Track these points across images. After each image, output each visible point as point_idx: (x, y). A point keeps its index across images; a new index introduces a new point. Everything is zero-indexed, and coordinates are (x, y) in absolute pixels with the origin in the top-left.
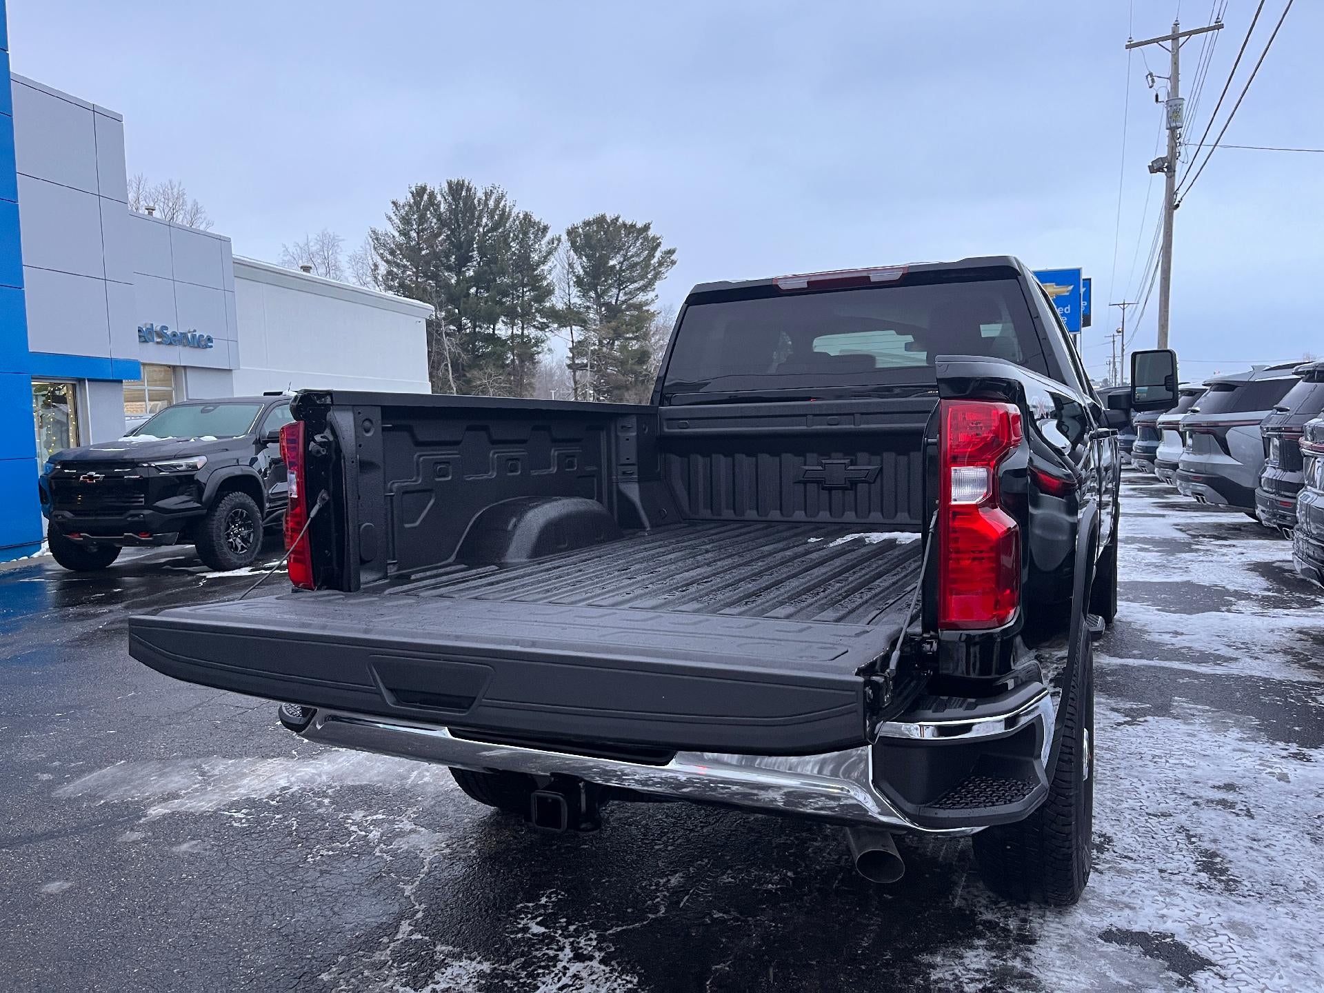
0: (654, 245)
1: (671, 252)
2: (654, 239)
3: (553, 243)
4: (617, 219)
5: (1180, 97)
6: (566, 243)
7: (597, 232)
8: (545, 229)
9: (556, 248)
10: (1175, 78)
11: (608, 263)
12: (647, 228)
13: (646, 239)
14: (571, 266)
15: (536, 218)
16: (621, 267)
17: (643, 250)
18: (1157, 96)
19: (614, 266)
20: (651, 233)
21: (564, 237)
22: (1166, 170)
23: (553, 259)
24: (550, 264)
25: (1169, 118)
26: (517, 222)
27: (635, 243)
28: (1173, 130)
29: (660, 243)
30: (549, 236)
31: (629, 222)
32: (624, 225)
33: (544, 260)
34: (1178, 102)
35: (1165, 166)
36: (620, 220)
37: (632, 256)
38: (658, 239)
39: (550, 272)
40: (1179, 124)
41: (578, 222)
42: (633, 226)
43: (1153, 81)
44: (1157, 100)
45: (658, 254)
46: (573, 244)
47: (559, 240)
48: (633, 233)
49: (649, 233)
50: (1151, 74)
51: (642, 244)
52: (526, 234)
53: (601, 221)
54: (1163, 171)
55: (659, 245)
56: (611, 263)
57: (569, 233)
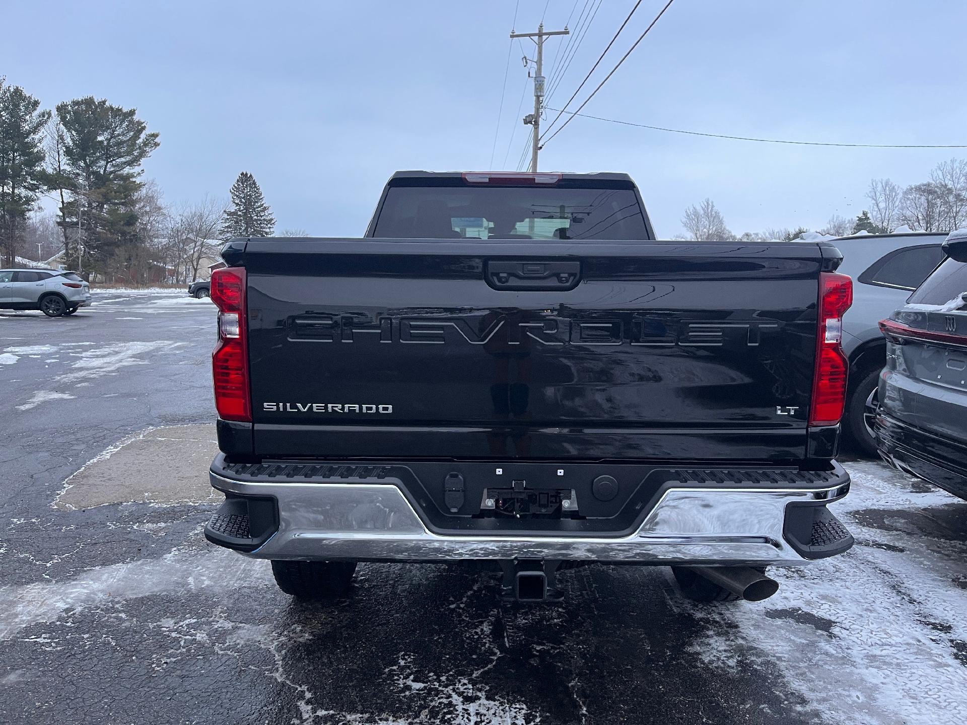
0: (139, 128)
1: (155, 136)
2: (139, 123)
3: (44, 116)
4: (104, 102)
5: (542, 76)
6: (55, 118)
7: (86, 111)
8: (36, 103)
9: (46, 121)
10: (539, 62)
11: (96, 138)
12: (132, 113)
13: (131, 122)
14: (61, 137)
15: (26, 93)
16: (108, 143)
17: (129, 131)
18: (529, 73)
19: (102, 142)
20: (136, 118)
21: (54, 112)
22: (533, 123)
23: (43, 130)
24: (40, 134)
25: (536, 89)
26: (8, 94)
27: (121, 124)
28: (538, 97)
29: (145, 127)
30: (39, 110)
31: (115, 106)
32: (111, 108)
33: (35, 130)
34: (541, 79)
35: (533, 120)
36: (107, 104)
37: (119, 135)
38: (142, 123)
39: (40, 141)
40: (542, 94)
41: (68, 101)
42: (119, 110)
43: (527, 63)
44: (529, 76)
45: (143, 136)
46: (63, 119)
47: (49, 114)
48: (119, 116)
49: (134, 117)
50: (525, 57)
51: (127, 126)
52: (16, 106)
53: (89, 102)
54: (532, 124)
55: (144, 128)
56: (100, 138)
57: (59, 109)
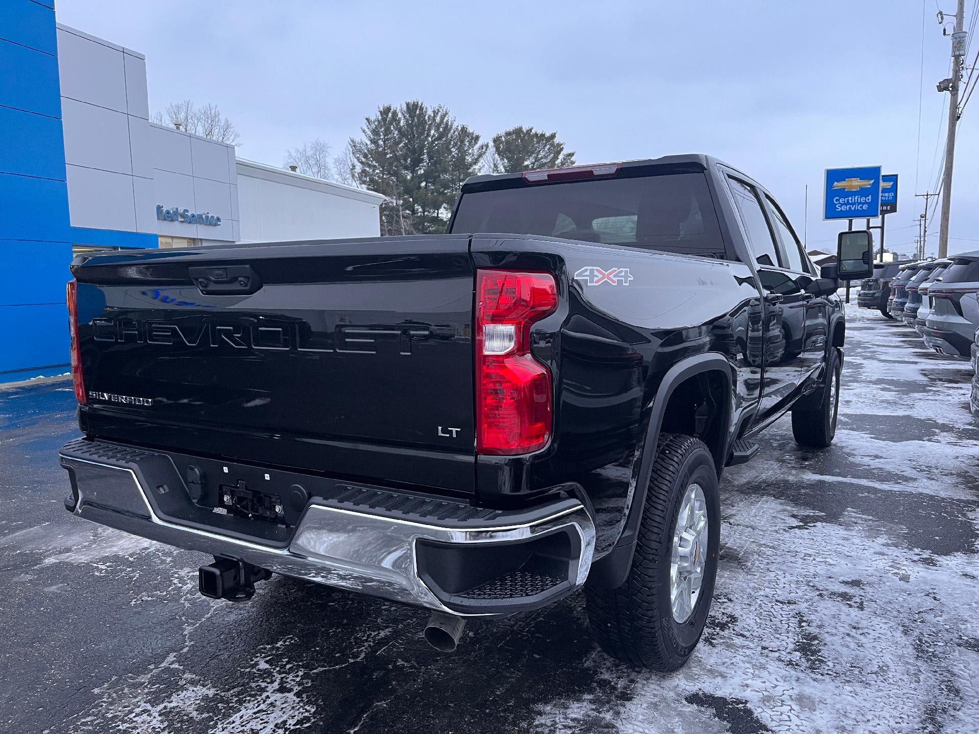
0: (558, 149)
1: (571, 155)
2: (559, 145)
3: (482, 149)
4: (531, 130)
5: (963, 30)
6: (492, 149)
7: (516, 140)
8: (477, 138)
9: (485, 152)
10: (960, 16)
11: (523, 163)
12: (553, 136)
13: (552, 145)
14: (495, 166)
15: (470, 130)
16: (533, 167)
17: (550, 154)
18: (945, 30)
19: (527, 166)
20: (556, 141)
21: (491, 144)
22: (951, 89)
23: (482, 161)
24: (480, 164)
25: (954, 47)
26: (457, 133)
27: (544, 147)
28: (957, 57)
29: (563, 148)
30: (480, 143)
31: (539, 132)
32: (536, 134)
33: (476, 161)
34: (962, 35)
35: (949, 86)
36: (533, 131)
37: (542, 158)
38: (561, 145)
39: (480, 170)
40: (961, 52)
41: (502, 132)
42: (542, 135)
43: (942, 18)
44: (944, 34)
45: (561, 157)
46: (497, 149)
47: (487, 146)
48: (543, 140)
49: (555, 140)
50: (941, 13)
51: (549, 149)
52: (462, 142)
53: (518, 131)
54: (949, 90)
55: (562, 149)
56: (526, 163)
57: (495, 141)
